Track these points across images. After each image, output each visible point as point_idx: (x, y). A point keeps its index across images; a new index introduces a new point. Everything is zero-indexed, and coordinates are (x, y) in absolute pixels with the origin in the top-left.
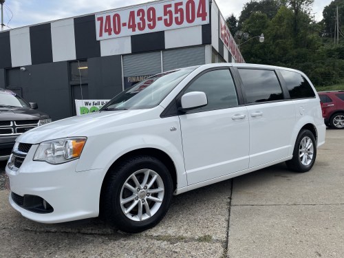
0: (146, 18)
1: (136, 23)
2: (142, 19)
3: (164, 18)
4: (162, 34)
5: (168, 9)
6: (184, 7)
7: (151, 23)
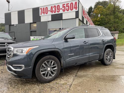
0: (56, 8)
1: (53, 10)
2: (55, 9)
3: (63, 9)
5: (64, 6)
6: (69, 5)
7: (58, 10)
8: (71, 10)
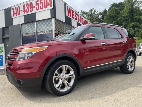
1: (26, 10)
2: (28, 8)
4: (35, 14)
6: (43, 1)
7: (31, 9)
8: (46, 8)
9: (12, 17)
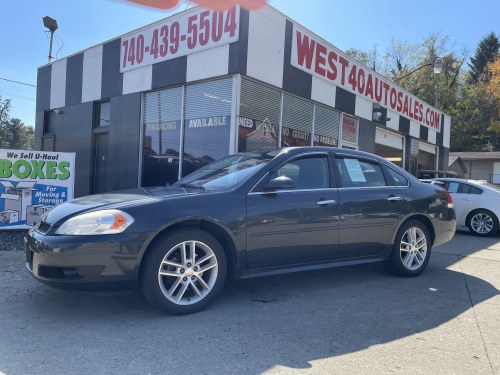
1: (159, 46)
2: (165, 40)
3: (188, 36)
4: (184, 59)
6: (209, 18)
7: (174, 45)
8: (216, 39)
9: (122, 70)
